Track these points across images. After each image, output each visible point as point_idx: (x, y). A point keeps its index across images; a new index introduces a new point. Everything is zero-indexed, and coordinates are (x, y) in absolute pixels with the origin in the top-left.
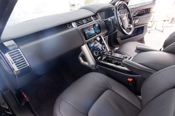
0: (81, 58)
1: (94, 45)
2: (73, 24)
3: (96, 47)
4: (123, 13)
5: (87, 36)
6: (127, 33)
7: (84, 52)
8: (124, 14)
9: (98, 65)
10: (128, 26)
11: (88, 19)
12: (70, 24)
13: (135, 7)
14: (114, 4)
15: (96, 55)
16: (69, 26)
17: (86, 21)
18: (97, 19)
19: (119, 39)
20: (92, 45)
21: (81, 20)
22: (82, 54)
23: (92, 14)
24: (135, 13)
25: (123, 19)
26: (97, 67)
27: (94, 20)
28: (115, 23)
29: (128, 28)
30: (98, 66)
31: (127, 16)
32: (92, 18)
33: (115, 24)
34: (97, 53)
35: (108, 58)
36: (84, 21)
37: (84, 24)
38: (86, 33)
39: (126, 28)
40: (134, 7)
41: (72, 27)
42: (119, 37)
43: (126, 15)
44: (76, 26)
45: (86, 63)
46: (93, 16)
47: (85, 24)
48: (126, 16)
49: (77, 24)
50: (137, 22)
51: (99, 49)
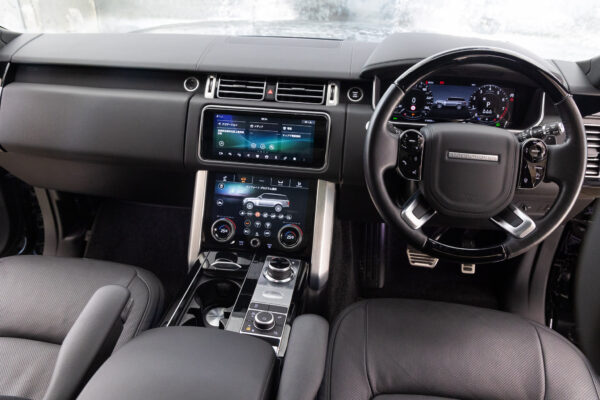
1: (241, 198)
3: (250, 207)
5: (221, 144)
16: (191, 84)
17: (280, 92)
20: (236, 190)
27: (333, 102)
32: (330, 90)
38: (220, 132)
49: (222, 88)
51: (258, 224)
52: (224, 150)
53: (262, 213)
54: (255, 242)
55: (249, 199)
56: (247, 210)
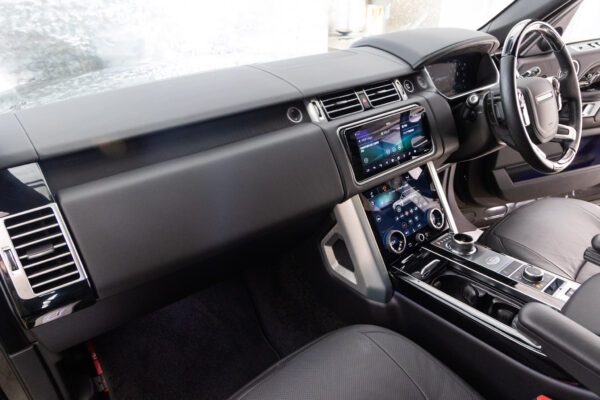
0: (329, 251)
1: (391, 205)
2: (313, 110)
3: (399, 210)
4: (536, 73)
5: (366, 161)
6: (550, 164)
7: (343, 228)
8: (545, 76)
9: (396, 293)
10: (556, 129)
11: (379, 90)
12: (298, 105)
13: (591, 49)
14: (501, 34)
15: (396, 246)
16: (295, 115)
17: (371, 98)
18: (418, 90)
19: (501, 175)
21: (349, 91)
22: (336, 234)
23: (400, 68)
24: (586, 75)
25: (539, 99)
26: (393, 301)
27: (405, 96)
28: (500, 113)
29: (554, 140)
30: (398, 298)
31: (554, 85)
32: (398, 86)
33: (499, 119)
34: (401, 238)
35: (450, 267)
36: (363, 98)
37: (359, 108)
38: (362, 149)
39: (544, 141)
40: (586, 48)
41: (307, 119)
42: (504, 167)
43: (554, 83)
44: (323, 118)
45: (350, 277)
46: (402, 79)
47: (366, 110)
48: (551, 88)
49: (328, 109)
50: (593, 114)
51: (410, 221)
52: (370, 166)
53: (409, 211)
54: (421, 237)
55: (396, 204)
56: (399, 214)
